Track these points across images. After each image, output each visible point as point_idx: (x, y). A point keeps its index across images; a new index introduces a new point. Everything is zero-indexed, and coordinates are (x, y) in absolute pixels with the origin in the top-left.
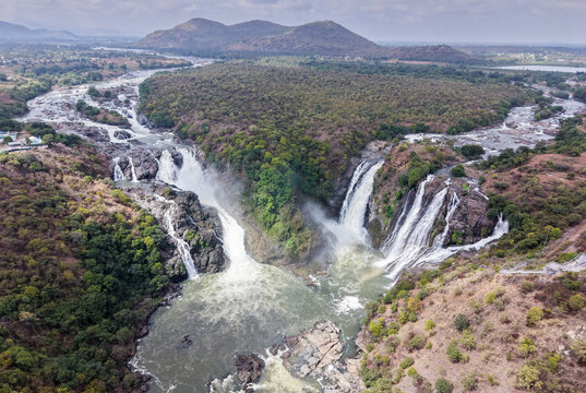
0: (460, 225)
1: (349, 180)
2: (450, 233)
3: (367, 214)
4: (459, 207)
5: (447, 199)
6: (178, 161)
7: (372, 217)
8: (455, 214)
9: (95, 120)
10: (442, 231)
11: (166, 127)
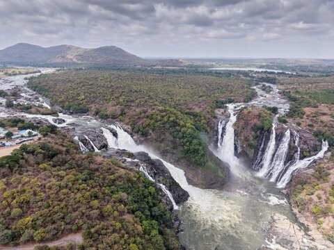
0: (305, 147)
1: (217, 132)
2: (302, 152)
3: (236, 148)
4: (300, 138)
5: (292, 135)
6: (115, 134)
7: (240, 150)
8: (299, 142)
9: (30, 113)
10: (297, 151)
11: (83, 112)
